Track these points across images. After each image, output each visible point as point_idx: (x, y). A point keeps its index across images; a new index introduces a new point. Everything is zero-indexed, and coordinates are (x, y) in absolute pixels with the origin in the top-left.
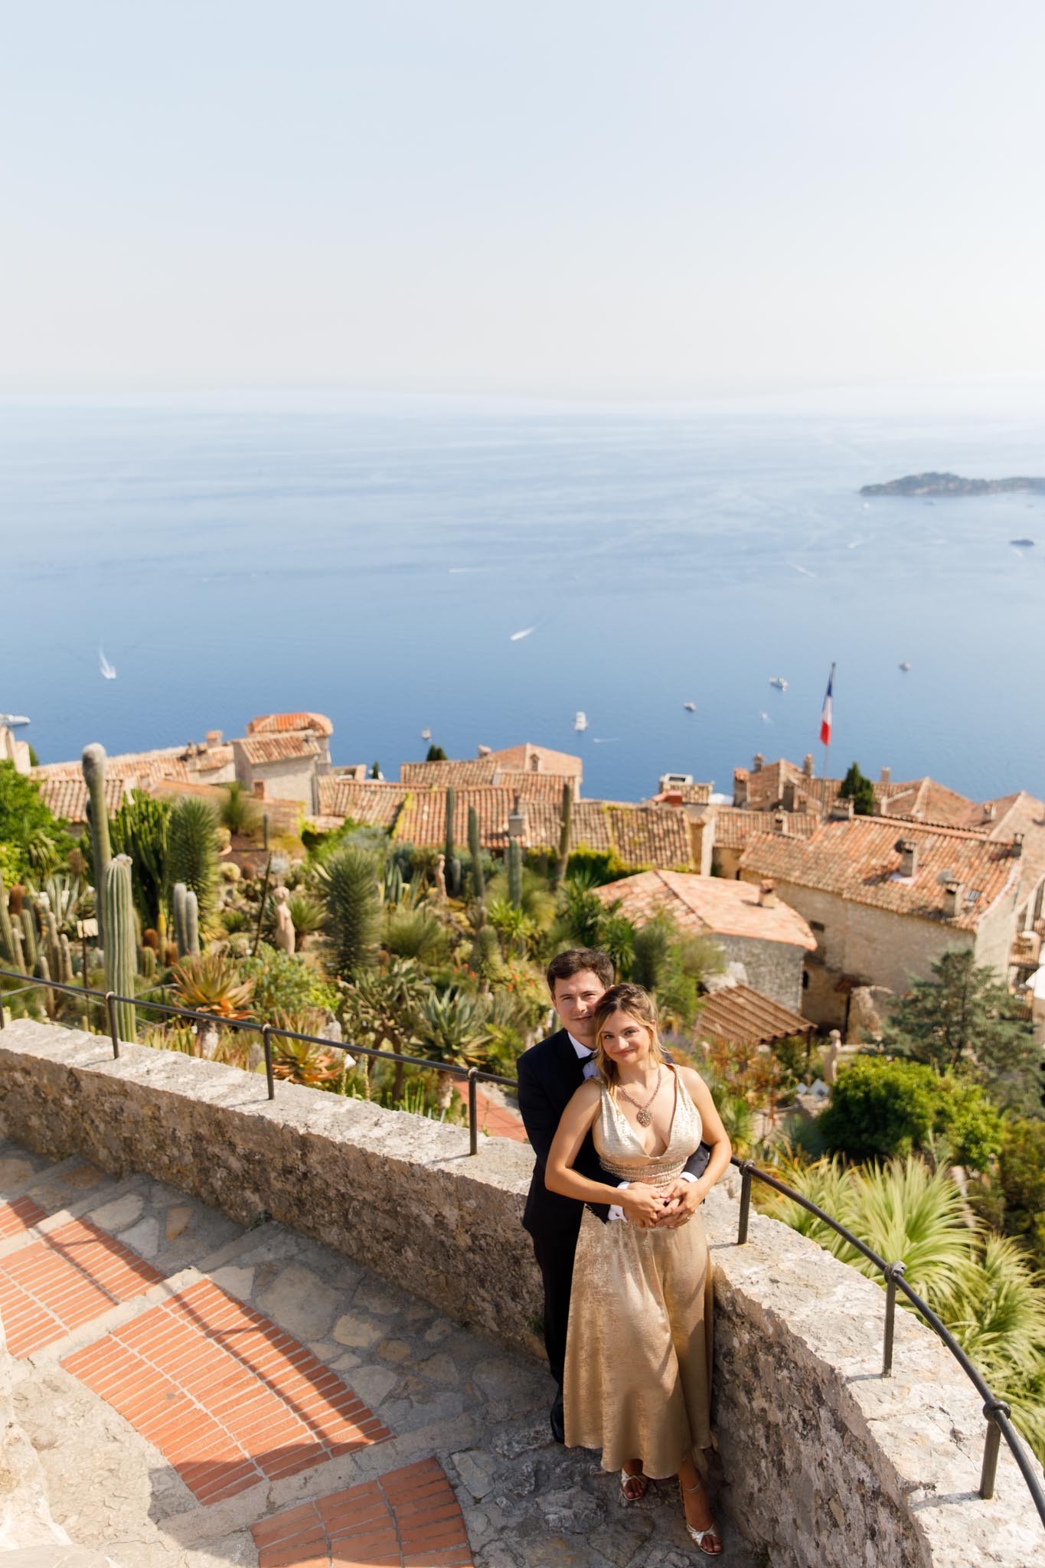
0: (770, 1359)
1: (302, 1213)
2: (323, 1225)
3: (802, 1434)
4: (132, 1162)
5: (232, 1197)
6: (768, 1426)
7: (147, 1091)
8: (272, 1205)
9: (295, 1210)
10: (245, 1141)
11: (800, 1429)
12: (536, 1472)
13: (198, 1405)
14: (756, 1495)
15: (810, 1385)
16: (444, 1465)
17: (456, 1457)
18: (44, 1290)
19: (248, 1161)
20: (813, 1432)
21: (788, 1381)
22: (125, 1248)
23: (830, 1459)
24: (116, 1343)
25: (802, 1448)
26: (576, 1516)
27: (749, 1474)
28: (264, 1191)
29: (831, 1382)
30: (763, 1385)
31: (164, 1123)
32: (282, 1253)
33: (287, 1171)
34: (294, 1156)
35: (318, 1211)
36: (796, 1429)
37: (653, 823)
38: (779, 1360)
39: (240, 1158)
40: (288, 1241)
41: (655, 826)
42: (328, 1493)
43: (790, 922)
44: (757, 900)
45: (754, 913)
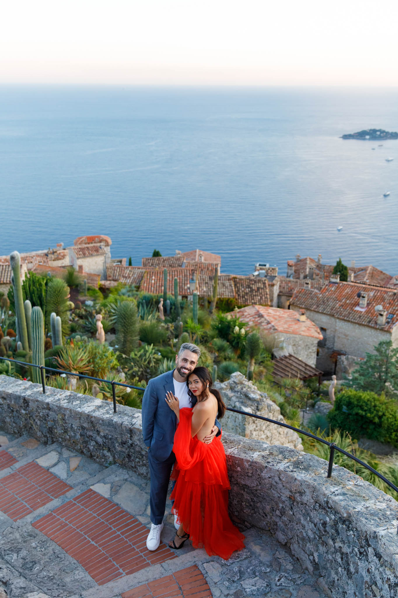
0: (344, 526)
1: (130, 461)
2: (139, 466)
3: (359, 558)
4: (52, 438)
5: (98, 453)
6: (342, 554)
7: (60, 408)
8: (116, 457)
9: (127, 459)
10: (104, 430)
11: (358, 556)
12: (240, 571)
13: (93, 543)
14: (336, 582)
15: (363, 538)
16: (200, 568)
17: (205, 565)
18: (20, 493)
19: (105, 438)
20: (364, 557)
21: (353, 536)
22: (53, 475)
23: (373, 569)
24: (55, 516)
25: (359, 564)
26: (258, 590)
27: (333, 573)
28: (113, 451)
29: (374, 537)
30: (341, 537)
31: (67, 421)
32: (122, 477)
33: (123, 443)
34: (127, 437)
35: (137, 460)
36: (356, 555)
37: (252, 284)
38: (348, 527)
39: (101, 437)
40: (124, 473)
41: (253, 286)
42: (152, 580)
43: (312, 328)
44: (297, 318)
45: (296, 324)
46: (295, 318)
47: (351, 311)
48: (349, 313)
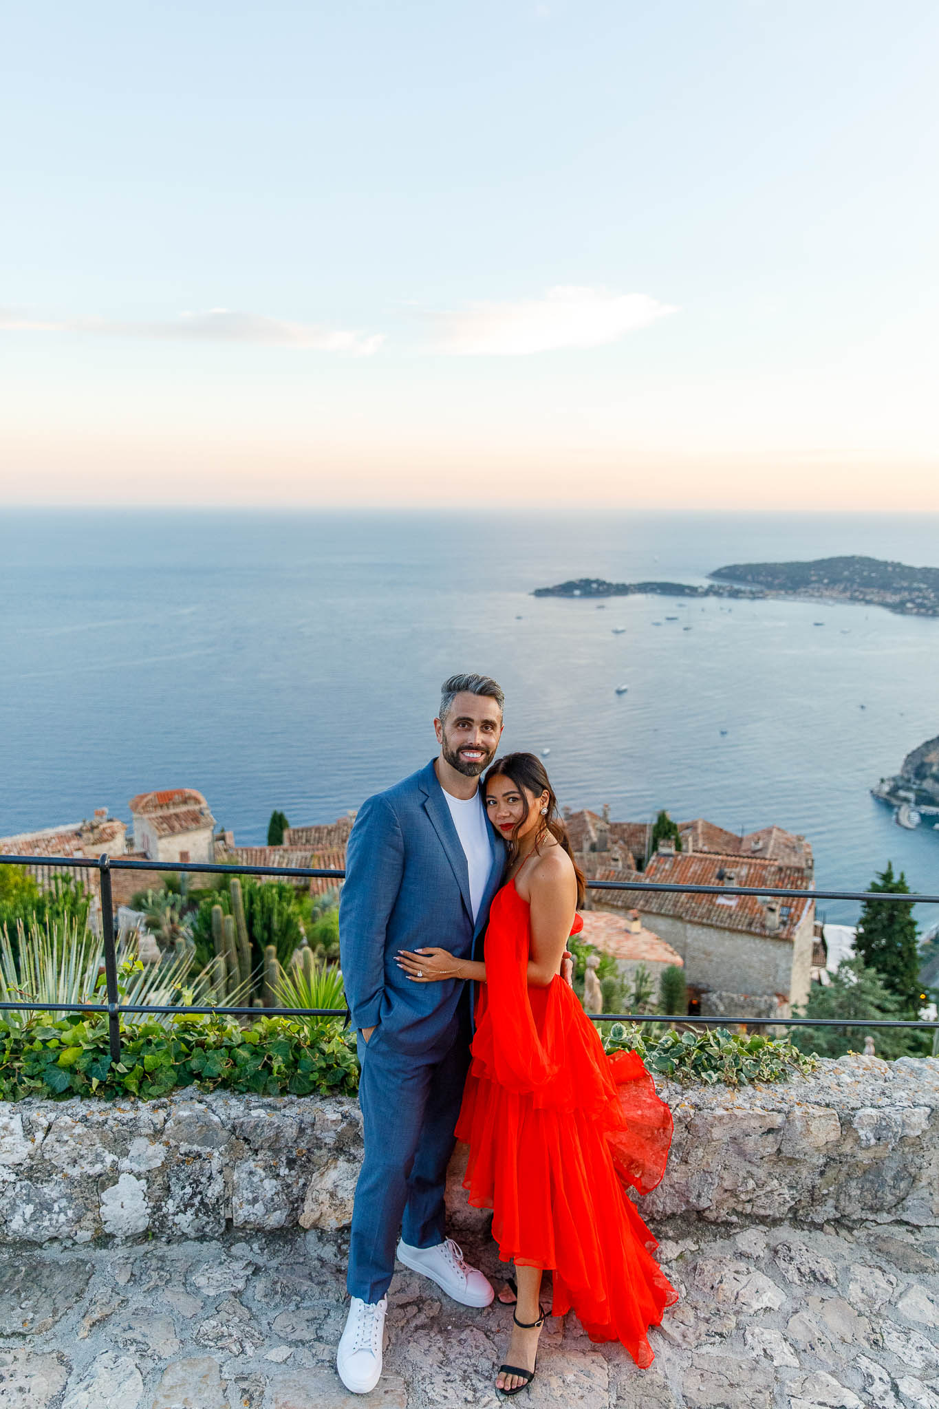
43: (657, 944)
44: (624, 928)
45: (627, 938)
46: (620, 928)
47: (711, 907)
48: (709, 911)
